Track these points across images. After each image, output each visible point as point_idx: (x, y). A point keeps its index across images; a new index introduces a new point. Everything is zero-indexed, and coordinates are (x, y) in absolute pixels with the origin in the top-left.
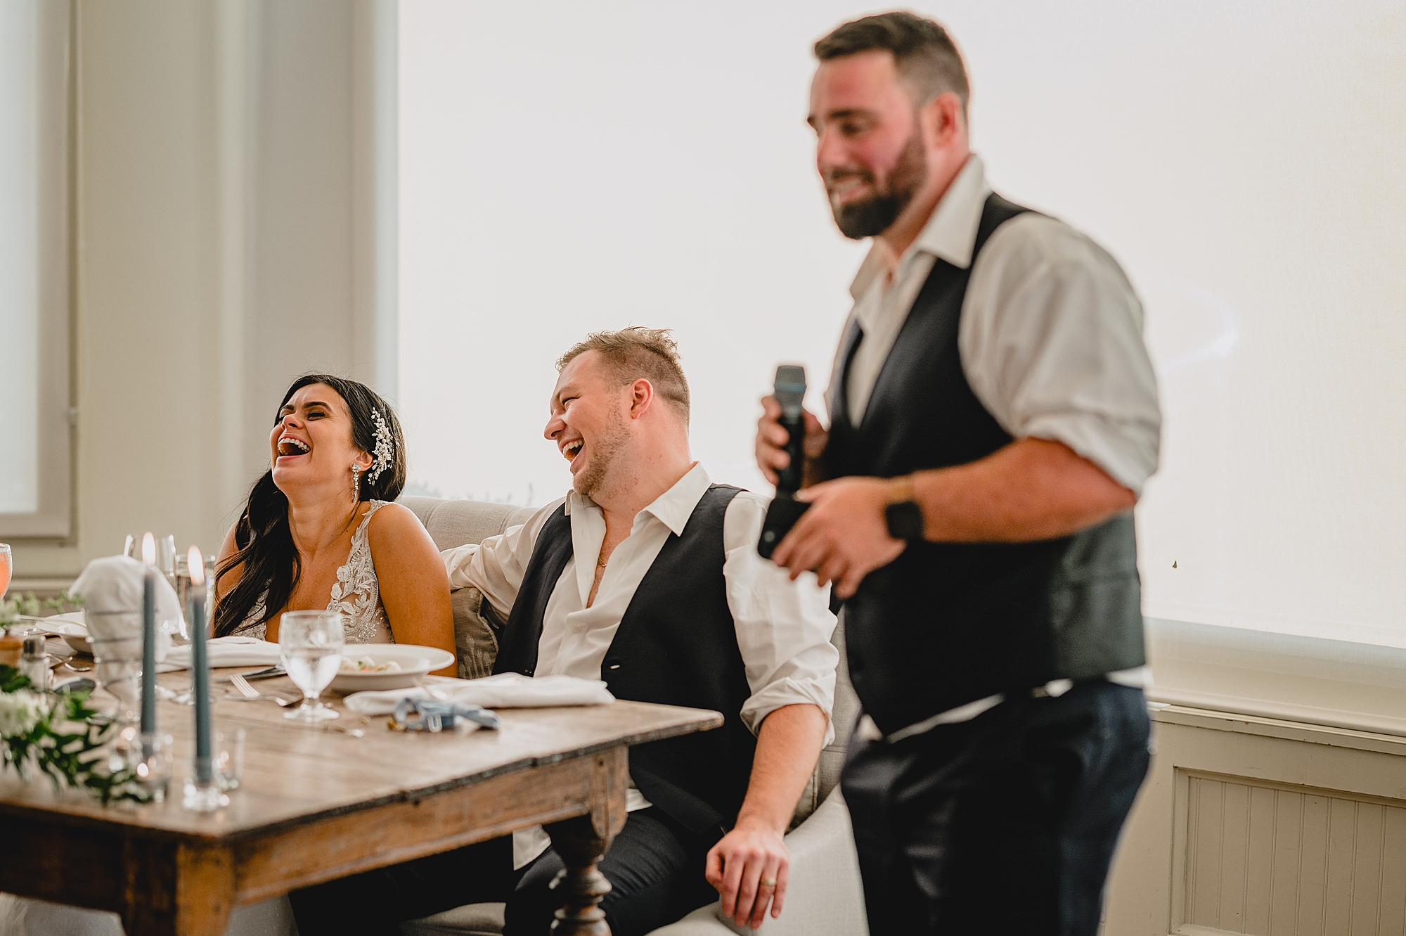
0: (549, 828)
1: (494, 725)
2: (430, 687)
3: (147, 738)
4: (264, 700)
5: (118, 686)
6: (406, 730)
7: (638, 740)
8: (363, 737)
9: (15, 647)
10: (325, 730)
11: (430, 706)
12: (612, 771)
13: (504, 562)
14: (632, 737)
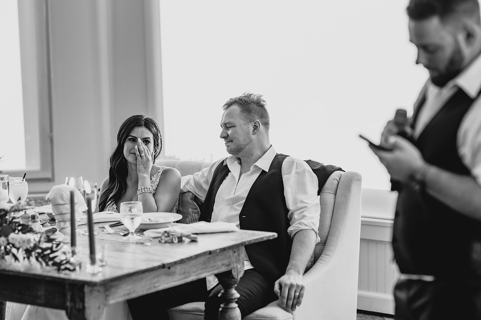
0: (217, 275)
1: (196, 240)
2: (173, 227)
3: (73, 248)
4: (116, 233)
5: (64, 230)
6: (166, 242)
7: (247, 243)
8: (150, 245)
9: (29, 218)
10: (137, 243)
11: (173, 234)
12: (239, 255)
13: (202, 181)
14: (245, 242)
